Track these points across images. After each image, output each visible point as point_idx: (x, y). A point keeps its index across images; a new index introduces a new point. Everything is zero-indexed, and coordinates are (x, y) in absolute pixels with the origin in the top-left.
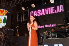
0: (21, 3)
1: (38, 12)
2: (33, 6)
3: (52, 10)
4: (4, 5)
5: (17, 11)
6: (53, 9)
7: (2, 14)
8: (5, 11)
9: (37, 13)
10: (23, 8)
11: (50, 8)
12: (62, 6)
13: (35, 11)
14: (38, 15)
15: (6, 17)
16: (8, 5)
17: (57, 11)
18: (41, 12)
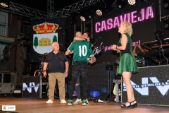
0: (79, 11)
1: (108, 23)
2: (99, 12)
3: (133, 17)
4: (51, 15)
5: (73, 24)
6: (134, 15)
7: (51, 31)
8: (55, 26)
9: (107, 25)
10: (83, 19)
11: (129, 14)
12: (150, 8)
13: (104, 22)
14: (109, 28)
15: (57, 34)
16: (58, 16)
17: (141, 18)
18: (113, 23)
